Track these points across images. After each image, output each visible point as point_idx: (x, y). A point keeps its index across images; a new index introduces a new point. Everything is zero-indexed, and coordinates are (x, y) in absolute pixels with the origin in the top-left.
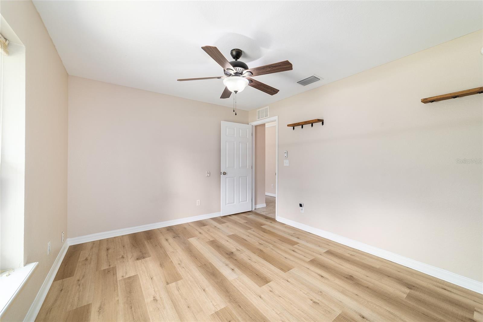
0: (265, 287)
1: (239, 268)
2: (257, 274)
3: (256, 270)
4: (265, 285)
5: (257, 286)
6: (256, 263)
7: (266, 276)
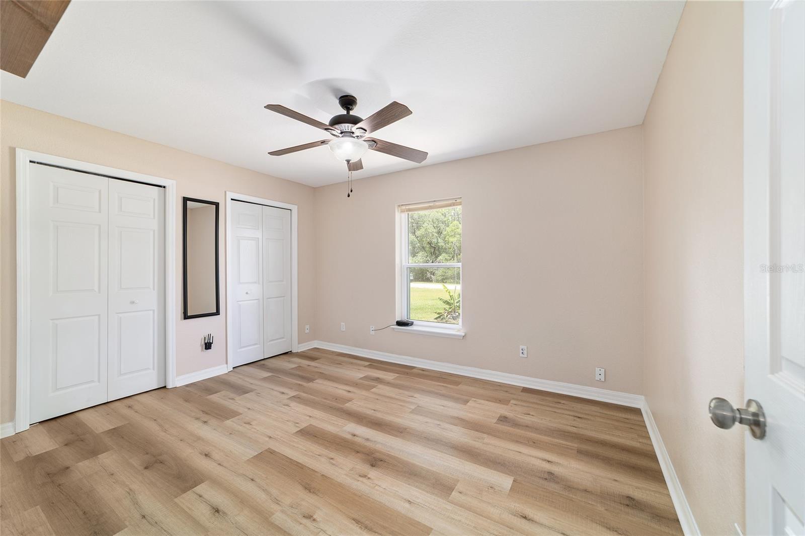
0: (303, 425)
1: (345, 441)
2: (315, 438)
3: (317, 442)
4: (305, 427)
5: (314, 424)
6: (317, 453)
7: (301, 437)
